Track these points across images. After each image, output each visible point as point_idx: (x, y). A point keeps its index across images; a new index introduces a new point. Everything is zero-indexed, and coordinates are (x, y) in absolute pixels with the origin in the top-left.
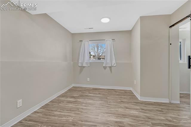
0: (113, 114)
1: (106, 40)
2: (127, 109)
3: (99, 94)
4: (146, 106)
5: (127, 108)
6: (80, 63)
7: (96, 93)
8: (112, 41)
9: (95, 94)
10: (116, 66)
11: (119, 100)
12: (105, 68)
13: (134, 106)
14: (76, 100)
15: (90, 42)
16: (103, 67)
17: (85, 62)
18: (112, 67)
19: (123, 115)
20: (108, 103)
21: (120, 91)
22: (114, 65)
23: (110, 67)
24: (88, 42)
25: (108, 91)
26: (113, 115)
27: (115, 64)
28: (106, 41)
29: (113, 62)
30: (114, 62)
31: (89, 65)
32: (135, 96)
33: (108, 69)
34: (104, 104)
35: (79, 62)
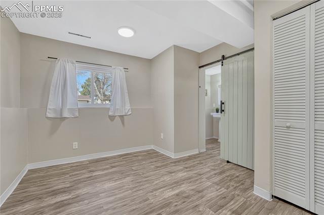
0: (164, 187)
1: (113, 67)
2: (173, 174)
3: (113, 167)
4: (186, 162)
5: (171, 173)
6: (49, 109)
7: (104, 167)
8: (123, 70)
9: (105, 169)
10: (131, 114)
11: (153, 167)
12: (112, 118)
13: (174, 167)
14: (72, 194)
15: (77, 65)
16: (109, 116)
17: (68, 107)
18: (125, 117)
19: (175, 183)
20: (142, 176)
21: (140, 154)
22: (128, 112)
23: (122, 117)
24: (73, 63)
25: (123, 158)
26: (164, 189)
27: (130, 110)
28: (114, 69)
29: (126, 108)
30: (128, 107)
31: (77, 114)
32: (163, 155)
33: (118, 120)
34: (137, 180)
35: (49, 107)
